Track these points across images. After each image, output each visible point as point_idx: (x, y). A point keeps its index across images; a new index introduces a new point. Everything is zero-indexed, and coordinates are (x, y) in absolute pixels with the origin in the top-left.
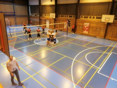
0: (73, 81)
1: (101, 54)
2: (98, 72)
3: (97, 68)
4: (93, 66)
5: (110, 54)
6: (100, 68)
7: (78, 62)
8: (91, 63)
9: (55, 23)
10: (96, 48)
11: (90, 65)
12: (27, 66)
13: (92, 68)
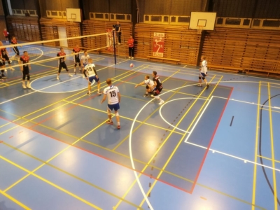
0: (134, 167)
1: (191, 101)
2: (186, 141)
3: (184, 133)
4: (176, 130)
5: (209, 100)
6: (189, 133)
7: (143, 124)
8: (172, 124)
9: (82, 35)
10: (181, 90)
11: (170, 127)
12: (16, 149)
13: (173, 133)
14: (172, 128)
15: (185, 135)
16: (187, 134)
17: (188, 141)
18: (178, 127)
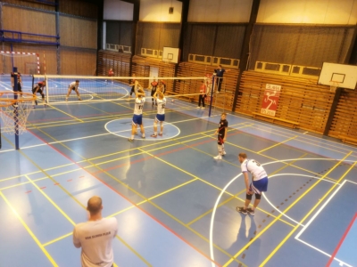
0: (212, 257)
1: (311, 181)
2: (297, 238)
3: (296, 224)
4: (283, 217)
5: (340, 184)
6: (303, 226)
7: (235, 199)
8: (278, 207)
10: (297, 163)
11: (273, 211)
13: (278, 221)
14: (278, 214)
15: (296, 228)
16: (300, 228)
17: (300, 238)
18: (286, 213)
